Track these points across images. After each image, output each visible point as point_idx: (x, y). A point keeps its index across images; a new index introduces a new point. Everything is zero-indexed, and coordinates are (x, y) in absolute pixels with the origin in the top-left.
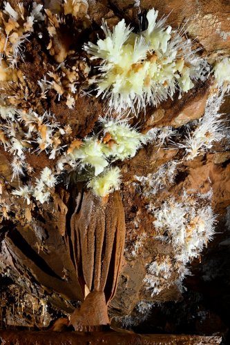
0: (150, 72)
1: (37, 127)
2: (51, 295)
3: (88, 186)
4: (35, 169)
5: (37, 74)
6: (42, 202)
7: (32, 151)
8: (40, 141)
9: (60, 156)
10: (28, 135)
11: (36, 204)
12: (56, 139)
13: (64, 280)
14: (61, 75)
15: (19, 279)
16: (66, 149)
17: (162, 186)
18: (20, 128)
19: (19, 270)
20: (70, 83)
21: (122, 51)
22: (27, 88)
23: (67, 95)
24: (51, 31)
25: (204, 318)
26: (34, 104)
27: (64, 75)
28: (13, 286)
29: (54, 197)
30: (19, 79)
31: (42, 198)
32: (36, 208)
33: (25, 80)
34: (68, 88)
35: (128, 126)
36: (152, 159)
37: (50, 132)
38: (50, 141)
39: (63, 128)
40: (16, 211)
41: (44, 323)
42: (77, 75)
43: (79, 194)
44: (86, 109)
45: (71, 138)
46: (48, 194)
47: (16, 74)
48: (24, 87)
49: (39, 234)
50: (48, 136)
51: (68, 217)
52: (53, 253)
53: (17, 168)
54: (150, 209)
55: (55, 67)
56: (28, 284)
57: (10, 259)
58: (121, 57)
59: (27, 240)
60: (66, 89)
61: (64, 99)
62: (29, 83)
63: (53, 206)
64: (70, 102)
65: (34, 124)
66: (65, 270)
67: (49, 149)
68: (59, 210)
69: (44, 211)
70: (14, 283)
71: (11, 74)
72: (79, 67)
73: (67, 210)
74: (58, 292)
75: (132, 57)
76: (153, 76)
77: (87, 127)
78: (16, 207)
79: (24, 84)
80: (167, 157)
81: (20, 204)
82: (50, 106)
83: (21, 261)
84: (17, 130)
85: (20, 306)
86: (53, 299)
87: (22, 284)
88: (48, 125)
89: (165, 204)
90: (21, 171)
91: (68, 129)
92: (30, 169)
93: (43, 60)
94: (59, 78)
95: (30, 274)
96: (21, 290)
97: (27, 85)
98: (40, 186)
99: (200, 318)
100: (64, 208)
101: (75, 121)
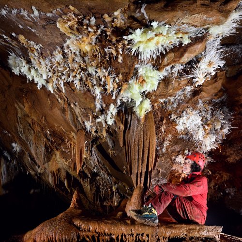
1: (106, 78)
2: (118, 184)
4: (106, 105)
5: (104, 46)
6: (111, 124)
7: (104, 93)
8: (107, 87)
9: (118, 95)
10: (102, 83)
11: (108, 125)
12: (115, 84)
13: (124, 174)
15: (101, 174)
16: (120, 91)
17: (181, 100)
19: (101, 167)
20: (119, 48)
21: (141, 36)
23: (118, 55)
24: (108, 33)
25: (232, 194)
26: (104, 63)
27: (116, 46)
28: (99, 177)
29: (117, 121)
31: (110, 122)
32: (108, 128)
33: (99, 49)
34: (119, 51)
35: (152, 67)
36: (169, 89)
37: (112, 80)
38: (112, 87)
39: (118, 77)
40: (99, 130)
41: (115, 203)
42: (122, 45)
43: (130, 115)
44: (128, 61)
45: (122, 82)
46: (113, 119)
47: (95, 47)
48: (99, 54)
49: (110, 144)
50: (111, 83)
51: (124, 132)
52: (118, 155)
53: (98, 106)
54: (173, 118)
55: (112, 43)
56: (106, 176)
57: (96, 160)
58: (141, 39)
59: (104, 148)
60: (117, 51)
61: (117, 57)
62: (101, 50)
63: (116, 126)
64: (120, 59)
65: (105, 76)
66: (125, 167)
67: (112, 92)
68: (119, 129)
69: (112, 129)
70: (99, 176)
73: (123, 128)
74: (122, 181)
77: (130, 73)
78: (98, 127)
79: (99, 51)
80: (181, 85)
81: (100, 126)
82: (111, 62)
83: (102, 161)
84: (97, 80)
85: (102, 192)
86: (120, 186)
87: (103, 176)
88: (111, 76)
89: (184, 113)
90: (100, 107)
91: (121, 76)
92: (104, 105)
94: (114, 47)
95: (107, 169)
96: (103, 180)
98: (109, 115)
99: (229, 194)
100: (122, 127)
101: (124, 70)
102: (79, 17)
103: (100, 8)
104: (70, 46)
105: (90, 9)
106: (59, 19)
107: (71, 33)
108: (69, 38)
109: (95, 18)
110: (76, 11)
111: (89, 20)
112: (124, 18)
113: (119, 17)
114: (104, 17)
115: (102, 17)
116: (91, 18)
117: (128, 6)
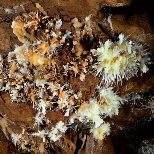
0: (123, 62)
1: (59, 93)
3: (90, 132)
4: (52, 122)
6: (55, 141)
7: (52, 109)
8: (59, 102)
9: (72, 113)
10: (52, 98)
11: (49, 141)
12: (71, 101)
14: (78, 63)
18: (46, 93)
20: (83, 67)
21: (108, 52)
22: (56, 69)
23: (80, 73)
26: (59, 78)
27: (80, 63)
29: (65, 138)
30: (51, 64)
32: (49, 144)
33: (55, 64)
34: (82, 70)
37: (67, 96)
38: (67, 103)
39: (76, 94)
40: (33, 144)
42: (87, 63)
43: (85, 136)
44: (90, 81)
45: (82, 100)
46: (60, 136)
47: (50, 61)
48: (54, 69)
50: (65, 99)
53: (38, 120)
55: (75, 59)
58: (108, 55)
60: (80, 70)
61: (78, 76)
62: (57, 66)
63: (64, 143)
64: (82, 77)
65: (58, 91)
67: (65, 108)
69: (55, 146)
71: (47, 61)
72: (88, 59)
75: (112, 55)
76: (125, 63)
77: (91, 93)
78: (33, 142)
79: (54, 67)
84: (44, 94)
88: (66, 92)
91: (80, 94)
92: (48, 121)
93: (68, 55)
94: (77, 65)
97: (56, 67)
101: (85, 89)
102: (43, 18)
103: (70, 10)
104: (17, 57)
105: (59, 10)
106: (17, 18)
107: (25, 37)
108: (20, 44)
109: (62, 21)
110: (42, 10)
111: (55, 23)
112: (93, 26)
113: (89, 23)
114: (73, 21)
115: (70, 21)
116: (57, 20)
117: (97, 13)
